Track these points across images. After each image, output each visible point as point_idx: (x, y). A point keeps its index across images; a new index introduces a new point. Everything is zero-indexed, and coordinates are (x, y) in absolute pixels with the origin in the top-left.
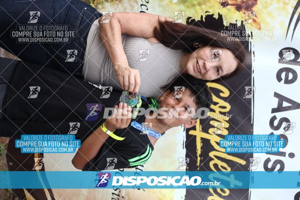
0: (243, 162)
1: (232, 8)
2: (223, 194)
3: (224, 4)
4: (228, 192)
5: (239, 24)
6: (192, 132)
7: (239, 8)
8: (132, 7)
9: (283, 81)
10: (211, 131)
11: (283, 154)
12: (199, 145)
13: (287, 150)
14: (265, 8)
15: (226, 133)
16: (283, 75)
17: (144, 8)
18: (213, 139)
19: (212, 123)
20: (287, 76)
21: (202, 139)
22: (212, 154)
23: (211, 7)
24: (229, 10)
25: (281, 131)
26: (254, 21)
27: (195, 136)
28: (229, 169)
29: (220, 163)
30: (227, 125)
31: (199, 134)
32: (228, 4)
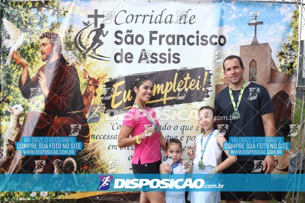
0: (177, 74)
1: (97, 90)
2: (195, 82)
3: (96, 95)
4: (193, 80)
5: (105, 86)
6: (165, 103)
7: (97, 87)
8: (102, 143)
9: (132, 59)
10: (162, 93)
11: (170, 54)
12: (171, 98)
13: (167, 53)
14: (95, 73)
15: (162, 85)
16: (129, 60)
17: (102, 137)
18: (167, 91)
19: (158, 93)
20: (129, 58)
21: (167, 97)
22: (175, 91)
23: (98, 101)
24: (98, 92)
25: (158, 57)
26: (102, 78)
27: (166, 101)
28: (181, 81)
29: (179, 86)
30: (158, 85)
31: (165, 99)
32: (95, 93)
